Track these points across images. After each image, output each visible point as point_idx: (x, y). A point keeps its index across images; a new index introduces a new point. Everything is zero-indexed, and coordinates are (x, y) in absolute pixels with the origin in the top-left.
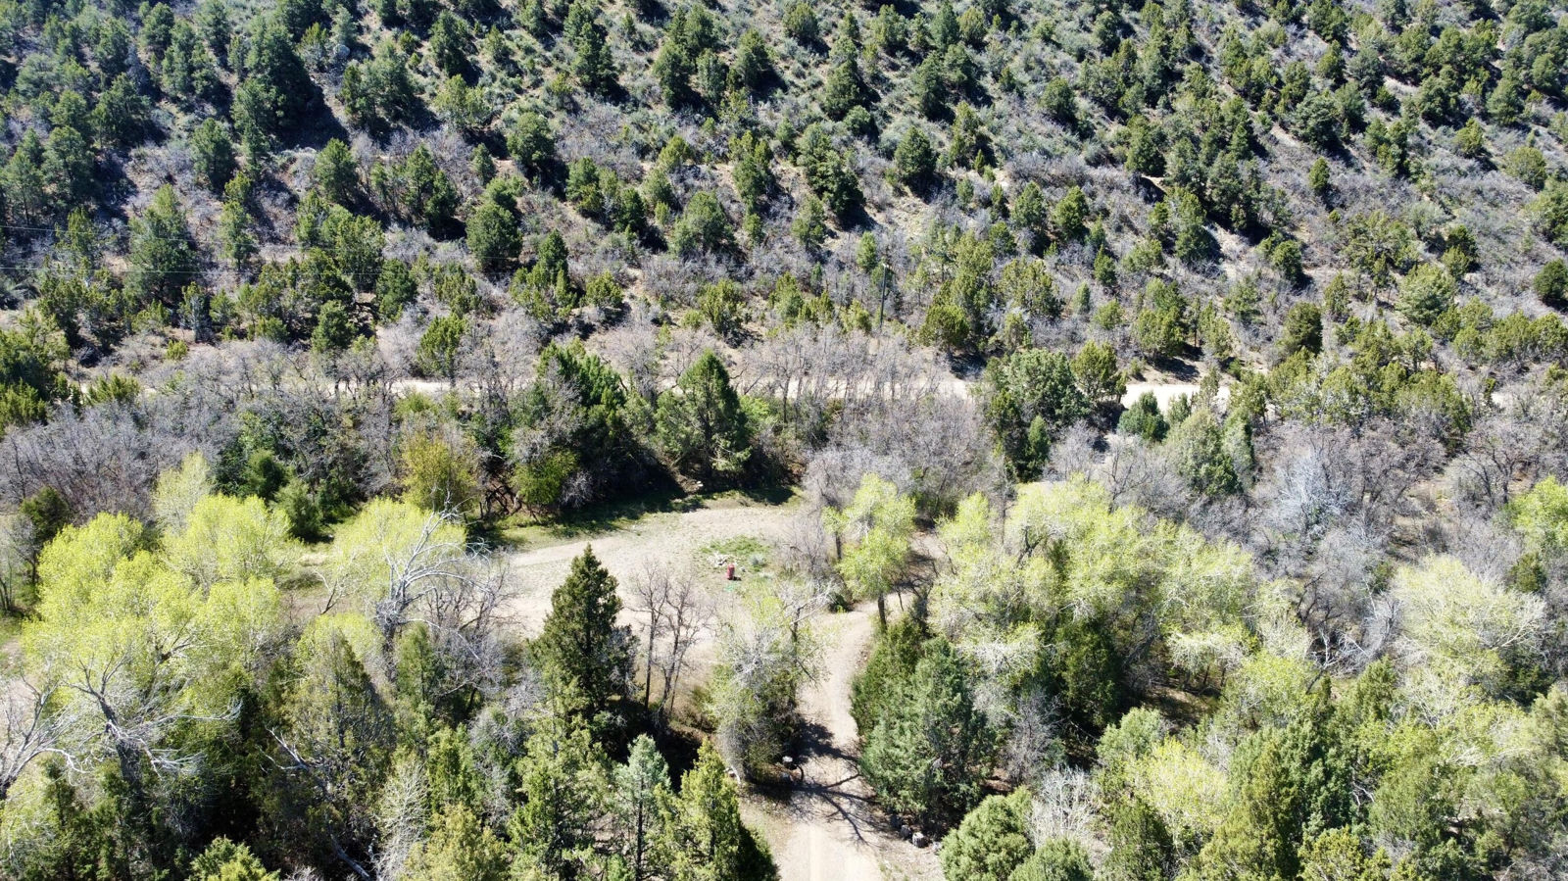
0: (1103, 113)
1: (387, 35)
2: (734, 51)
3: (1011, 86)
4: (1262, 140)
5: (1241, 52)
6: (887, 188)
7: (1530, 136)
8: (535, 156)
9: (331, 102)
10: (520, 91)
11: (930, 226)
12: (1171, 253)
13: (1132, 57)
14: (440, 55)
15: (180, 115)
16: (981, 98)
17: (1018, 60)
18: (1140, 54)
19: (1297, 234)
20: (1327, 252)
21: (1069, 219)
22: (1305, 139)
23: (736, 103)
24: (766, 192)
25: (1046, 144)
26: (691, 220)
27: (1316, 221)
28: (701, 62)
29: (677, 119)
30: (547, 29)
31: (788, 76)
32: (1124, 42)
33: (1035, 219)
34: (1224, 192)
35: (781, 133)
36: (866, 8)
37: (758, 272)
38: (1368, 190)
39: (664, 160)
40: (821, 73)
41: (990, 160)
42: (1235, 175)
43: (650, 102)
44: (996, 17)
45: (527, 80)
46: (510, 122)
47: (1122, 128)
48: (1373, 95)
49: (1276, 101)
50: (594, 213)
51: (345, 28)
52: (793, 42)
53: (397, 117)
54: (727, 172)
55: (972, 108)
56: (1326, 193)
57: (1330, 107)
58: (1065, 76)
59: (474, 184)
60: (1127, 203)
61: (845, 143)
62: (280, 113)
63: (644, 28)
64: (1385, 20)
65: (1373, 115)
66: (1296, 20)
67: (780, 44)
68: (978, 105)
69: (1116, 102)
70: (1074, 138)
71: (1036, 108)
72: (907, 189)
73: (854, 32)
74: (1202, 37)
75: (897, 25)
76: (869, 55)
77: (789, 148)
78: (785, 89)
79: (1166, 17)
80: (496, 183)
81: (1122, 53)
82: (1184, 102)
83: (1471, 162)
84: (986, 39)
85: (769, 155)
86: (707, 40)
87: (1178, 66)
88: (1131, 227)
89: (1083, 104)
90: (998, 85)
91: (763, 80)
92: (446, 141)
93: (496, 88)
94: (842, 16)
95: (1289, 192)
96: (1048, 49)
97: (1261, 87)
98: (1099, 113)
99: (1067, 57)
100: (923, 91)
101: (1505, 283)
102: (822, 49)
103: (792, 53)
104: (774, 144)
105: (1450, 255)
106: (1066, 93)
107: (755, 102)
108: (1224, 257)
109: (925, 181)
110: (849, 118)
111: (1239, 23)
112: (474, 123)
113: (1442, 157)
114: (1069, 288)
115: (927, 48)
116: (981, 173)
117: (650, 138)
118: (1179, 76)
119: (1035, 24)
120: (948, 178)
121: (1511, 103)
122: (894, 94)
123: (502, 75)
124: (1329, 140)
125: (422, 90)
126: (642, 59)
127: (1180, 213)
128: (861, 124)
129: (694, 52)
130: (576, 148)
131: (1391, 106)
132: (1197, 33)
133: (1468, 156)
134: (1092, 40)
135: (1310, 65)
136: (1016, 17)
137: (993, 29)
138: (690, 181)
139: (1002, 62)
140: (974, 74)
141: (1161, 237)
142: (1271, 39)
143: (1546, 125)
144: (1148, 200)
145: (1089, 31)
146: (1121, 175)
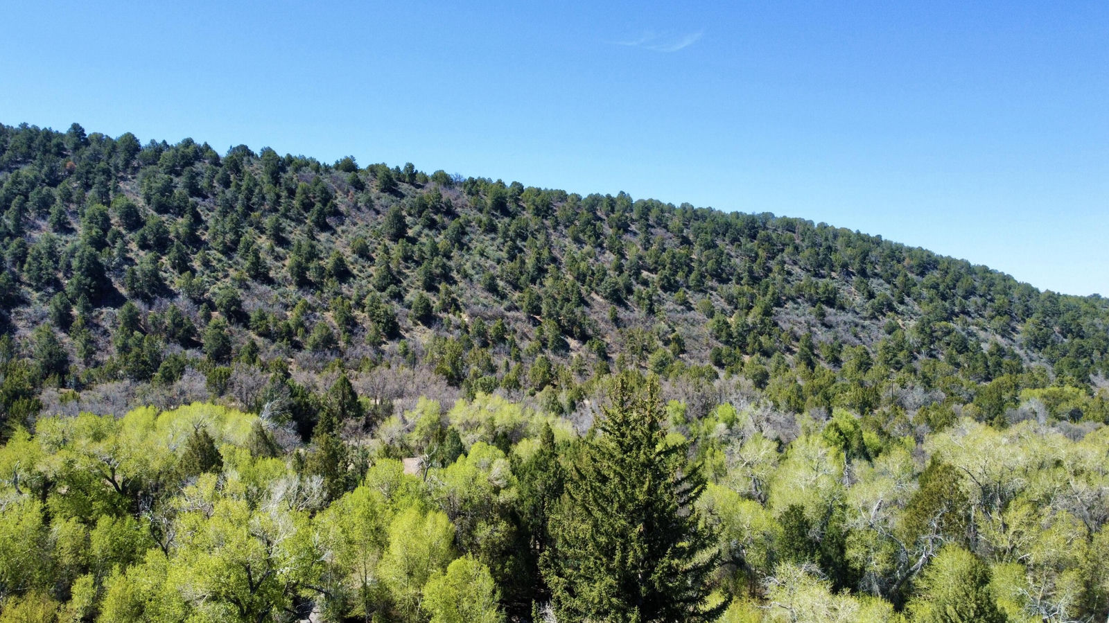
0: (511, 288)
1: (142, 253)
2: (327, 261)
3: (466, 276)
4: (587, 299)
5: (574, 260)
6: (410, 323)
7: (708, 295)
8: (232, 308)
9: (117, 285)
10: (218, 280)
11: (432, 338)
12: (546, 348)
13: (523, 262)
14: (173, 263)
15: (34, 292)
16: (452, 281)
17: (469, 264)
18: (527, 261)
19: (605, 340)
20: (618, 346)
21: (497, 333)
22: (606, 298)
23: (331, 285)
24: (351, 324)
25: (485, 301)
26: (315, 335)
27: (613, 334)
28: (312, 265)
29: (301, 292)
30: (228, 250)
31: (355, 272)
32: (518, 255)
33: (482, 334)
34: (569, 321)
35: (354, 297)
36: (391, 240)
37: (351, 359)
38: (636, 320)
39: (297, 310)
40: (371, 270)
41: (458, 308)
42: (573, 313)
43: (286, 284)
44: (456, 245)
45: (220, 274)
46: (214, 294)
47: (520, 294)
48: (637, 279)
49: (592, 282)
50: (266, 334)
51: (120, 250)
52: (356, 256)
53: (153, 293)
54: (329, 315)
55: (448, 286)
56: (616, 321)
57: (616, 283)
58: (492, 271)
59: (201, 322)
60: (526, 327)
61: (387, 302)
62: (92, 290)
63: (279, 249)
64: (641, 245)
65: (637, 287)
66: (600, 245)
67: (349, 257)
68: (451, 284)
69: (517, 282)
70: (498, 299)
71: (479, 286)
72: (419, 322)
73: (386, 251)
74: (556, 253)
75: (408, 248)
76: (395, 261)
77: (360, 305)
78: (354, 277)
79: (538, 243)
80: (212, 323)
81: (518, 260)
82: (548, 282)
83: (682, 307)
84: (452, 254)
85: (350, 307)
86: (313, 255)
87: (545, 266)
88: (528, 337)
89: (501, 283)
90: (459, 276)
91: (343, 274)
92: (183, 302)
93: (205, 278)
94: (379, 244)
95: (600, 322)
96: (483, 259)
97: (585, 276)
98: (509, 288)
99: (492, 263)
100: (423, 278)
101: (698, 357)
102: (372, 260)
103: (356, 261)
104: (352, 302)
105: (672, 345)
106: (493, 278)
107: (340, 284)
108: (572, 350)
109: (427, 318)
110: (388, 290)
111: (574, 247)
112: (196, 295)
113: (669, 305)
114: (500, 361)
115: (423, 259)
116: (454, 315)
117: (289, 300)
118: (546, 271)
119: (475, 248)
120: (439, 317)
121: (698, 281)
122: (409, 280)
123: (207, 272)
124: (617, 298)
125: (165, 279)
126: (280, 264)
127: (549, 329)
128: (394, 293)
129: (308, 260)
130: (251, 305)
131: (645, 283)
132: (554, 252)
133: (681, 305)
134: (504, 255)
135: (607, 266)
136: (466, 244)
137: (455, 250)
138: (312, 319)
139: (460, 265)
140: (447, 271)
141: (541, 341)
142: (588, 254)
143: (716, 291)
144: (534, 325)
145: (502, 251)
146: (522, 315)
